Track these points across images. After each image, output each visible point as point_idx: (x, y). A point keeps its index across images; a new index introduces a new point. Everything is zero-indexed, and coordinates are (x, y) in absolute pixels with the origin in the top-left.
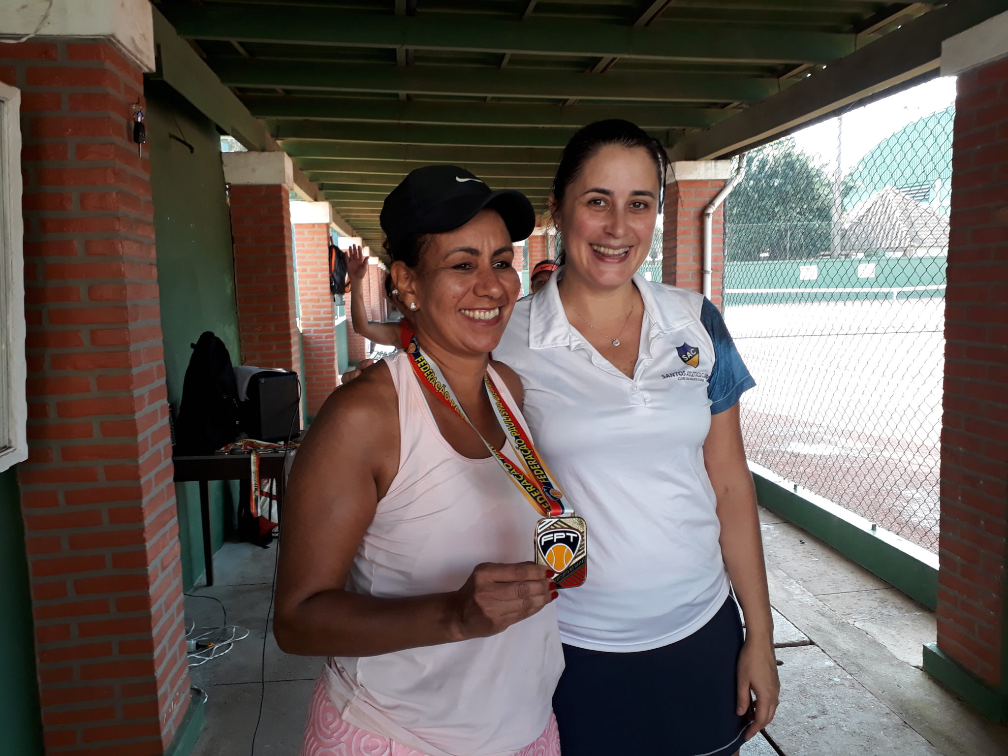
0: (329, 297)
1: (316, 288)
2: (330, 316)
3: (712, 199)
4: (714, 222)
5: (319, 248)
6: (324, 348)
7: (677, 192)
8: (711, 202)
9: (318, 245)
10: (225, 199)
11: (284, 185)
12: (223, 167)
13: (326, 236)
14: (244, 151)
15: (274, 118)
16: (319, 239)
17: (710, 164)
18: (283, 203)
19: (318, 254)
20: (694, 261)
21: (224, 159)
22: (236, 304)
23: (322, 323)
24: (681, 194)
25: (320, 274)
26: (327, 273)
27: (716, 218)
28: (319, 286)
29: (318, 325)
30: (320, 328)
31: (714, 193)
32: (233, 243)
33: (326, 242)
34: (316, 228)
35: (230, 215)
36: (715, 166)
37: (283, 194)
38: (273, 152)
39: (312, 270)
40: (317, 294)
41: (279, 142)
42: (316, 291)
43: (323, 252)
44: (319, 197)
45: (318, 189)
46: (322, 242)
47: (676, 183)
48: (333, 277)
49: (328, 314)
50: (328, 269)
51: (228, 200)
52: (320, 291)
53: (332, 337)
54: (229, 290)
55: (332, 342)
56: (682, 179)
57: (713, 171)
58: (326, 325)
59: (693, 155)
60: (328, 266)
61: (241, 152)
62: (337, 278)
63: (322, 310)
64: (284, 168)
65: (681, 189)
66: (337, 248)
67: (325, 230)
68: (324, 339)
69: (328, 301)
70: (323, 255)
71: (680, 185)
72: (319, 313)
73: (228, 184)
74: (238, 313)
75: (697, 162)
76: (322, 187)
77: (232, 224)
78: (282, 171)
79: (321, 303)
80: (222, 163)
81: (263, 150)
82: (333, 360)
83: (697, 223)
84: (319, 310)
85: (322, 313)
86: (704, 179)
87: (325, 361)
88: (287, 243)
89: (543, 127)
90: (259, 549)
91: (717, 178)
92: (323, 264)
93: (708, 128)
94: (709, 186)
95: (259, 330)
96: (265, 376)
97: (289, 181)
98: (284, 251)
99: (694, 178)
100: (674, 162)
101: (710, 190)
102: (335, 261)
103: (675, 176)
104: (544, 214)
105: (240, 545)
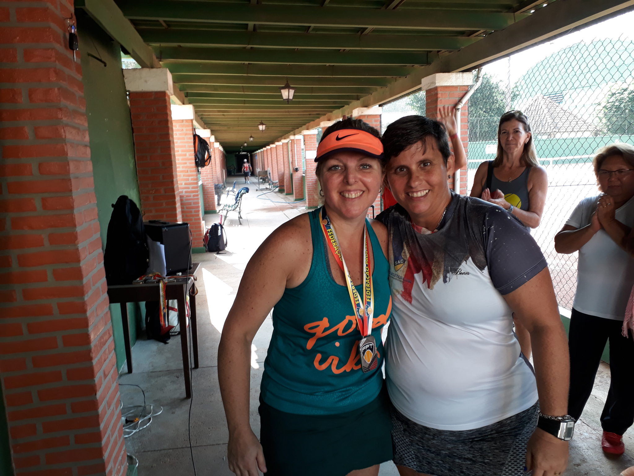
0: (195, 169)
1: (186, 163)
2: (196, 181)
3: (459, 99)
4: (462, 114)
5: (187, 136)
6: (192, 203)
7: (437, 94)
8: (460, 101)
9: (186, 134)
10: (127, 102)
11: (167, 92)
12: (125, 79)
13: (191, 128)
14: (138, 68)
15: (157, 45)
16: (187, 130)
17: (459, 75)
18: (167, 104)
19: (186, 140)
21: (125, 73)
22: (137, 175)
23: (191, 186)
24: (439, 95)
25: (188, 154)
26: (193, 152)
27: (463, 111)
28: (188, 162)
29: (188, 188)
30: (189, 190)
31: (461, 95)
32: (133, 132)
33: (191, 132)
34: (184, 123)
35: (130, 113)
36: (462, 76)
37: (167, 98)
38: (159, 69)
39: (183, 151)
40: (186, 167)
41: (161, 63)
42: (186, 165)
43: (190, 138)
44: (185, 102)
45: (184, 96)
46: (188, 132)
47: (436, 88)
48: (197, 156)
49: (194, 180)
50: (194, 150)
51: (129, 103)
52: (188, 165)
53: (198, 195)
54: (132, 165)
55: (198, 199)
56: (440, 85)
57: (461, 80)
58: (193, 188)
59: (447, 69)
60: (193, 148)
61: (137, 69)
62: (200, 156)
63: (190, 178)
64: (167, 80)
65: (440, 92)
66: (199, 136)
67: (191, 124)
68: (192, 197)
69: (194, 172)
70: (189, 140)
71: (439, 90)
72: (188, 180)
73: (128, 91)
74: (139, 181)
75: (450, 74)
76: (187, 95)
77: (132, 119)
78: (166, 82)
79: (189, 173)
80: (123, 76)
81: (152, 67)
82: (199, 211)
84: (188, 177)
85: (190, 180)
86: (455, 85)
87: (193, 212)
88: (170, 132)
89: (344, 50)
90: (161, 344)
91: (463, 85)
92: (190, 147)
93: (459, 50)
94: (458, 90)
95: (153, 192)
96: (167, 227)
97: (170, 89)
98: (169, 138)
99: (448, 84)
100: (434, 73)
101: (459, 92)
102: (198, 145)
103: (435, 83)
104: (334, 112)
105: (148, 341)
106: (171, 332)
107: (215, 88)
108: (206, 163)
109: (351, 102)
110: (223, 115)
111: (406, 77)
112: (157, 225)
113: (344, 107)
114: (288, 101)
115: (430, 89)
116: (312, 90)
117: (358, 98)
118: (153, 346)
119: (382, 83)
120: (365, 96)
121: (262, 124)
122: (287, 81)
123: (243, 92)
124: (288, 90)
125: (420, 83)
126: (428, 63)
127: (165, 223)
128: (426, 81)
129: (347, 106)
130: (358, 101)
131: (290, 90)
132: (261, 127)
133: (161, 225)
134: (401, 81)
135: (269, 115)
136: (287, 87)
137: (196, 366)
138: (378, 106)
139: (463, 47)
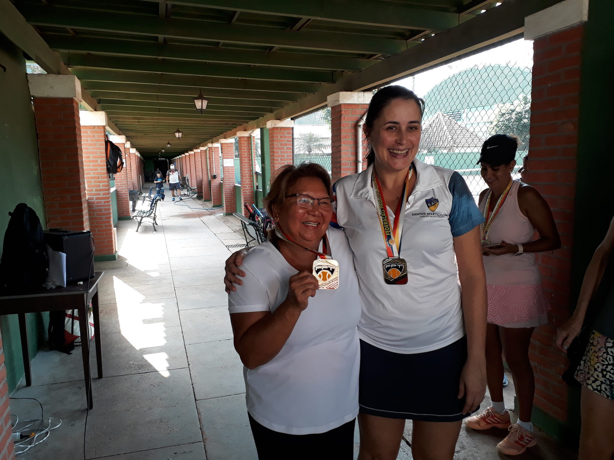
0: (106, 175)
1: (97, 170)
2: (107, 188)
3: (362, 116)
5: (99, 142)
6: (103, 210)
7: (341, 111)
9: (98, 141)
10: (31, 108)
11: (75, 98)
12: (29, 84)
13: (103, 134)
14: (44, 73)
15: (66, 51)
16: (98, 136)
17: (360, 94)
18: (75, 111)
19: (98, 146)
20: (352, 155)
21: (29, 78)
22: (41, 181)
23: (102, 193)
24: (343, 112)
25: (99, 160)
26: (105, 159)
28: (99, 168)
29: (99, 194)
30: (100, 196)
31: (363, 113)
32: (38, 138)
33: (104, 138)
34: (96, 129)
35: (35, 119)
36: (364, 95)
37: (74, 104)
38: (67, 75)
39: (94, 157)
40: (97, 173)
41: (69, 69)
42: (97, 171)
43: (101, 145)
44: (97, 108)
45: (97, 103)
46: (100, 138)
47: (340, 106)
48: (109, 162)
49: (105, 187)
50: (105, 157)
51: (33, 108)
52: (99, 171)
53: (109, 202)
54: (36, 172)
55: (109, 205)
56: (344, 103)
57: (363, 99)
58: (104, 194)
59: (350, 88)
60: (105, 155)
61: (42, 74)
62: (111, 162)
63: (101, 184)
64: (75, 87)
65: (343, 109)
66: (111, 143)
67: (103, 130)
68: (103, 204)
69: (106, 178)
70: (101, 147)
71: (342, 107)
72: (99, 186)
73: (33, 96)
74: (43, 188)
75: (352, 93)
76: (99, 102)
77: (36, 125)
78: (74, 89)
79: (100, 179)
80: (28, 81)
81: (59, 73)
82: (110, 217)
83: (353, 131)
84: (99, 184)
85: (101, 186)
86: (357, 103)
87: (104, 218)
88: (78, 139)
89: (255, 66)
90: (65, 354)
91: (365, 103)
92: (101, 153)
93: (360, 71)
94: (360, 108)
95: (59, 199)
96: (68, 235)
97: (78, 95)
98: (76, 144)
99: (351, 103)
100: (338, 92)
101: (361, 110)
102: (110, 151)
103: (339, 101)
104: (249, 123)
105: (51, 352)
106: (75, 343)
107: (129, 96)
108: (118, 169)
109: (265, 114)
110: (139, 122)
111: (314, 94)
112: (58, 234)
113: (259, 119)
114: (201, 111)
115: (335, 106)
116: (226, 101)
117: (271, 111)
118: (56, 357)
119: (292, 98)
120: (278, 109)
121: (178, 131)
122: (201, 92)
123: (158, 101)
124: (201, 100)
125: (326, 100)
126: (333, 82)
127: (66, 232)
128: (330, 98)
129: (262, 118)
130: (272, 113)
131: (204, 101)
132: (177, 135)
133: (60, 233)
134: (310, 97)
135: (185, 123)
136: (201, 97)
137: (100, 376)
138: (290, 119)
139: (364, 69)
